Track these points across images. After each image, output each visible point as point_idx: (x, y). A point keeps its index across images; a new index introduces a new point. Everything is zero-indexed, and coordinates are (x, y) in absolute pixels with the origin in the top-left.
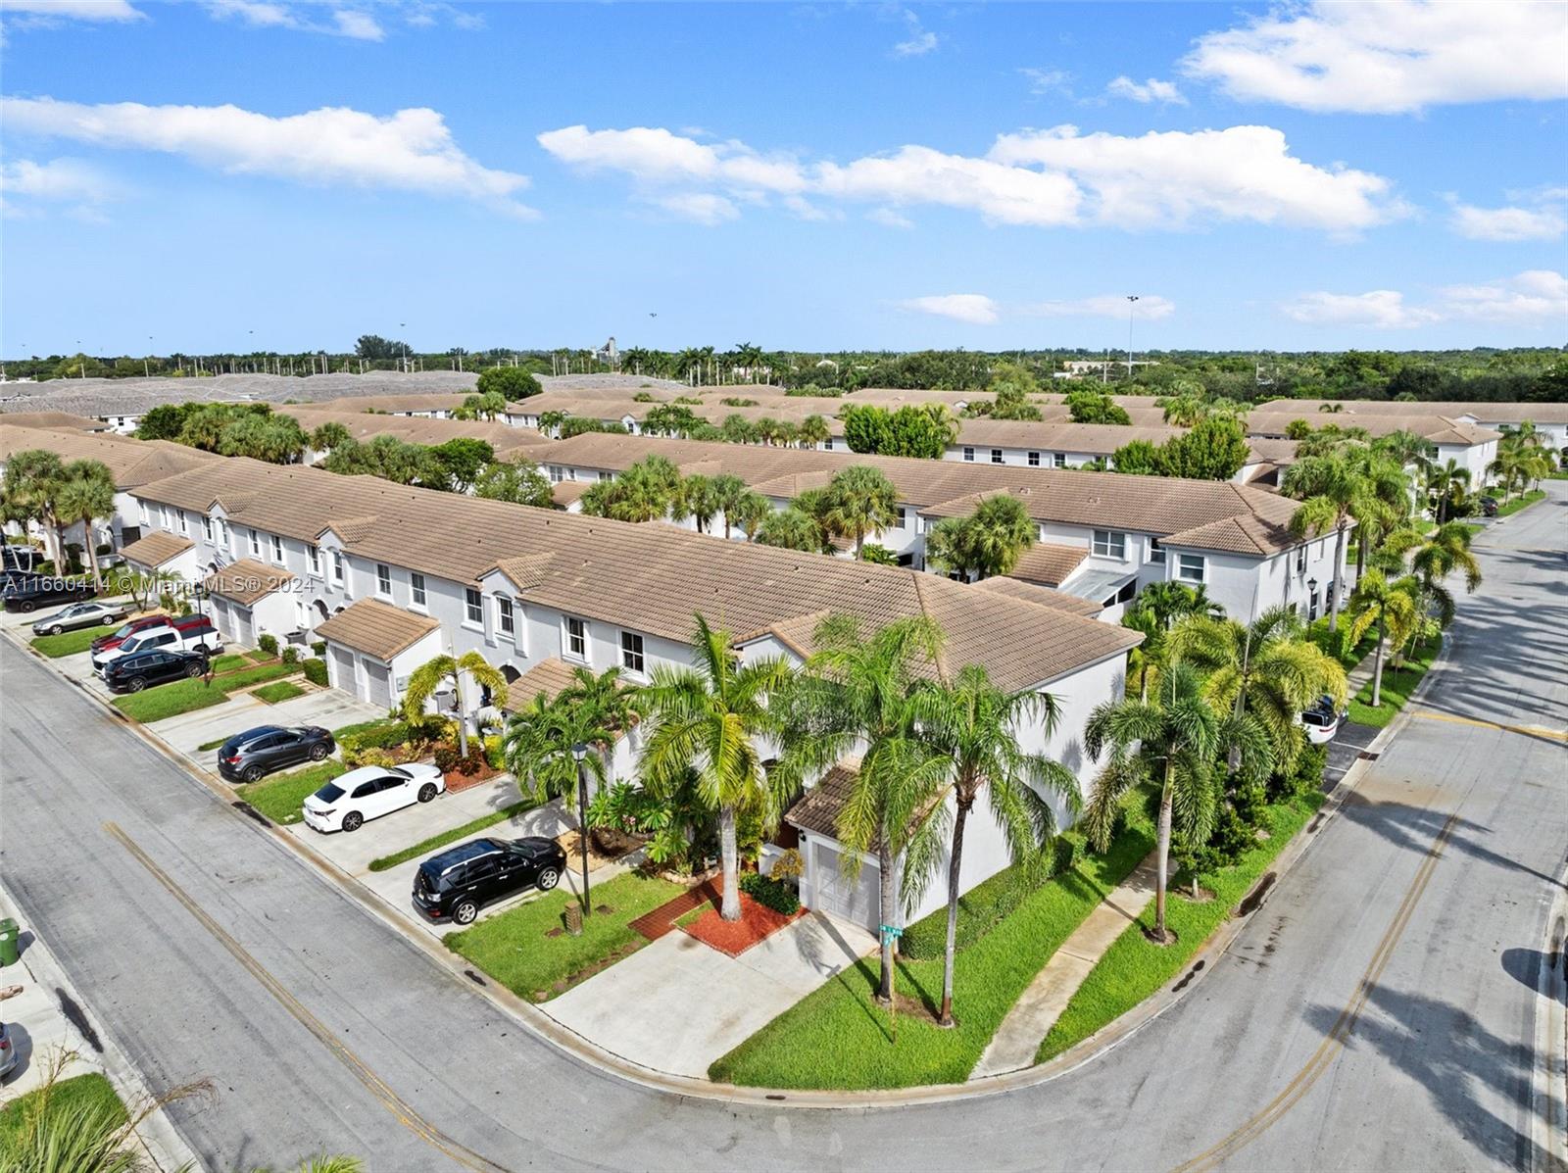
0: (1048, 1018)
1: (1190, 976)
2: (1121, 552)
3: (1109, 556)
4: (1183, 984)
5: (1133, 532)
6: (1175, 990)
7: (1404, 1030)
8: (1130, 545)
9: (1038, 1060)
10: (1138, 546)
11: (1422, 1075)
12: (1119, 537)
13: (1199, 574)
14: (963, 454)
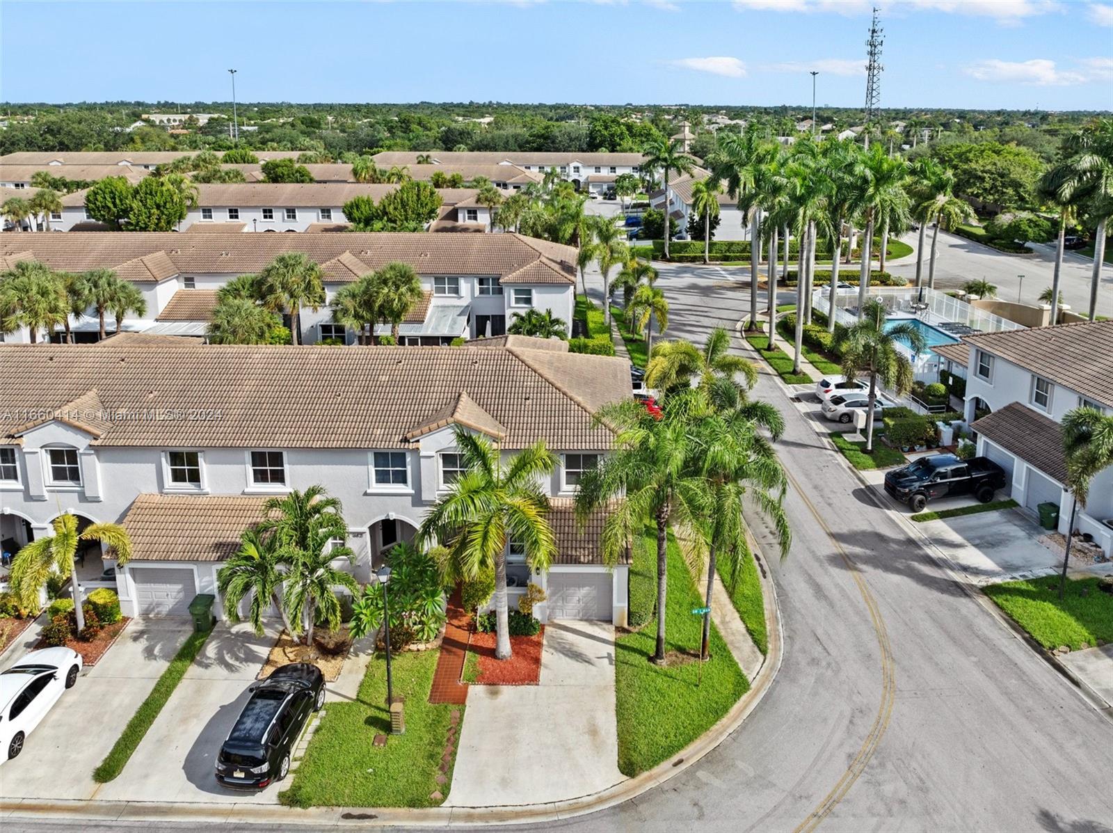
0: (738, 625)
1: (761, 566)
2: (456, 291)
3: (447, 295)
4: (764, 573)
5: (465, 275)
6: (765, 577)
7: (868, 552)
8: (464, 286)
9: (764, 652)
10: (469, 285)
11: (898, 571)
12: (454, 280)
13: (528, 301)
14: (202, 214)
